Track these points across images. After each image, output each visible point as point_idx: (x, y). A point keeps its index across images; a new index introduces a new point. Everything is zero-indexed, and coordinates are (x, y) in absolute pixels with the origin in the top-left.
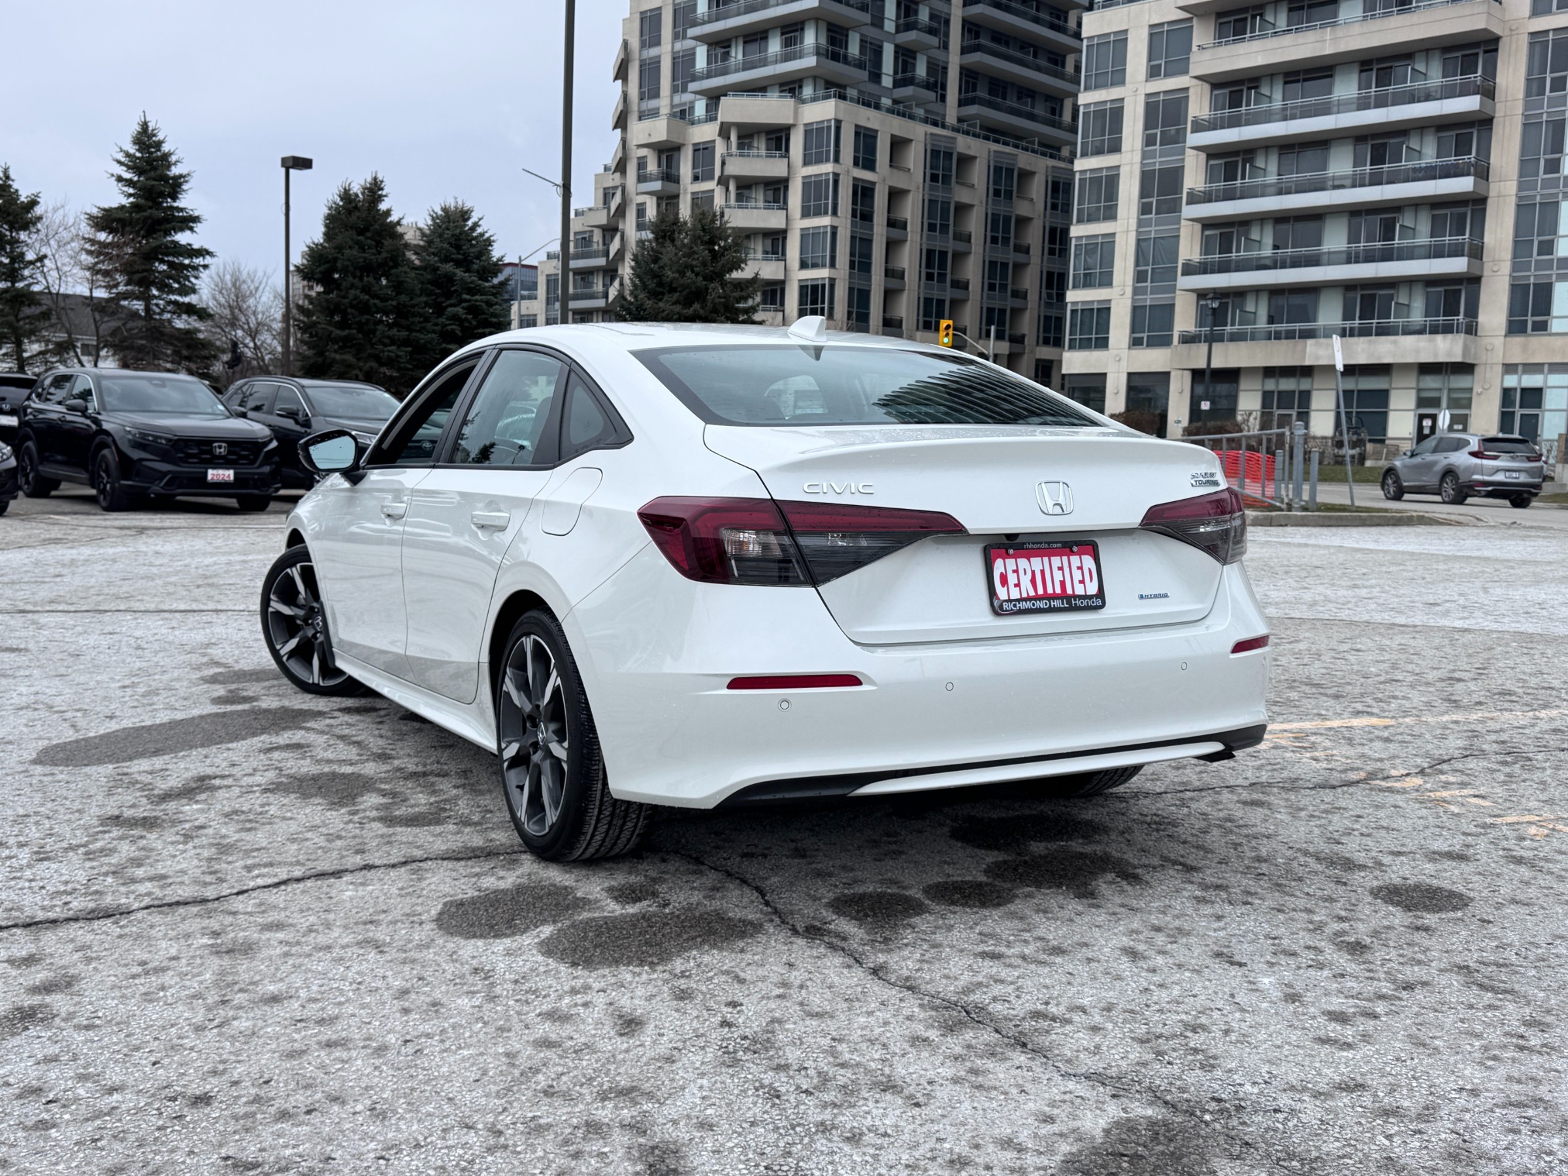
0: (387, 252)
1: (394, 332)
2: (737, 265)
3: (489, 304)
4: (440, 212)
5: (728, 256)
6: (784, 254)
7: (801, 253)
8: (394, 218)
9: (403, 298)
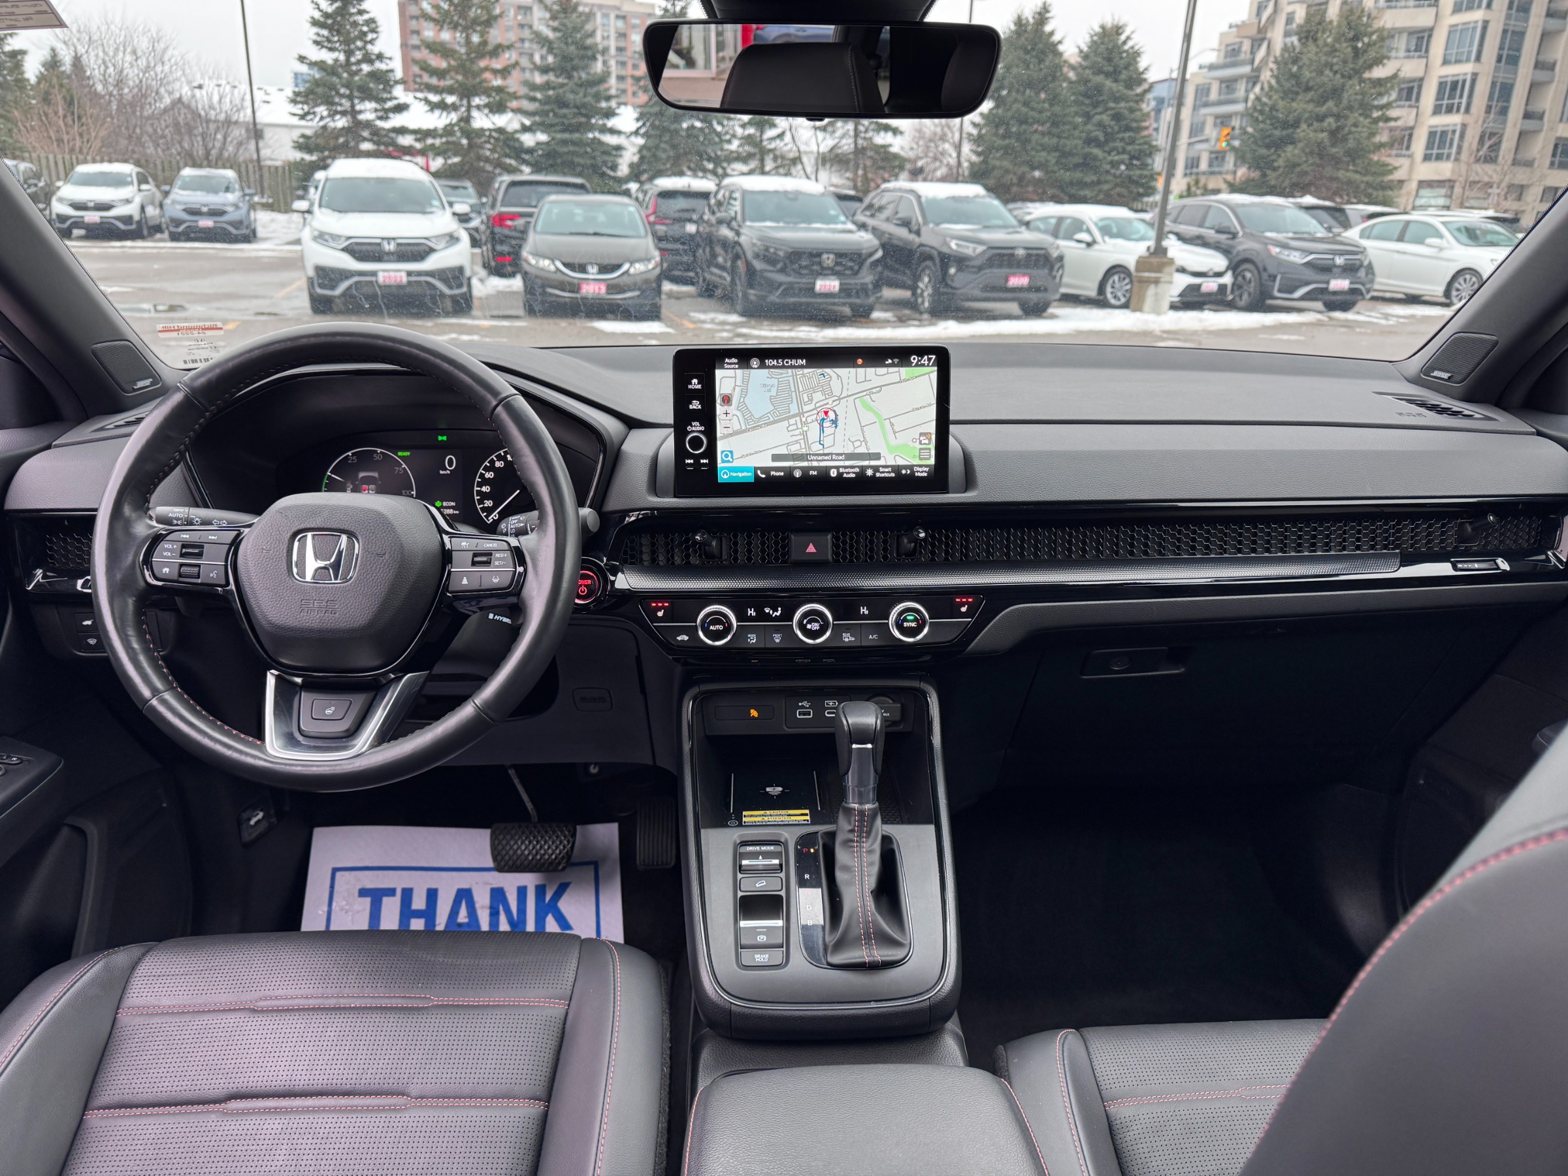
0: (1048, 68)
1: (1046, 139)
2: (1378, 61)
3: (1132, 110)
4: (1098, 29)
5: (1372, 54)
6: (1427, 51)
7: (1446, 49)
8: (1056, 38)
9: (1057, 109)
